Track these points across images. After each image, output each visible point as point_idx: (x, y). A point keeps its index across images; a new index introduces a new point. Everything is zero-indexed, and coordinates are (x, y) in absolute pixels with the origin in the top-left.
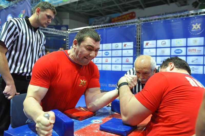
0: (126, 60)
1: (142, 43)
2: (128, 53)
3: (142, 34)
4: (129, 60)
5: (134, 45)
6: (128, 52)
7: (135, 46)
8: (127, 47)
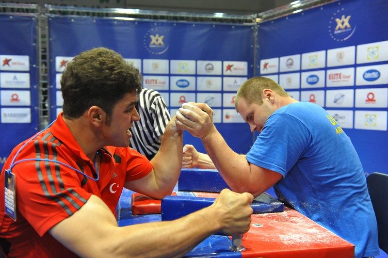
0: (11, 98)
1: (51, 60)
2: (15, 80)
3: (51, 39)
4: (20, 98)
5: (31, 62)
6: (15, 78)
7: (34, 66)
8: (13, 68)
